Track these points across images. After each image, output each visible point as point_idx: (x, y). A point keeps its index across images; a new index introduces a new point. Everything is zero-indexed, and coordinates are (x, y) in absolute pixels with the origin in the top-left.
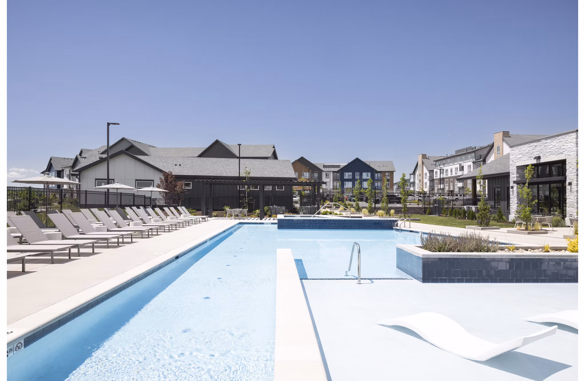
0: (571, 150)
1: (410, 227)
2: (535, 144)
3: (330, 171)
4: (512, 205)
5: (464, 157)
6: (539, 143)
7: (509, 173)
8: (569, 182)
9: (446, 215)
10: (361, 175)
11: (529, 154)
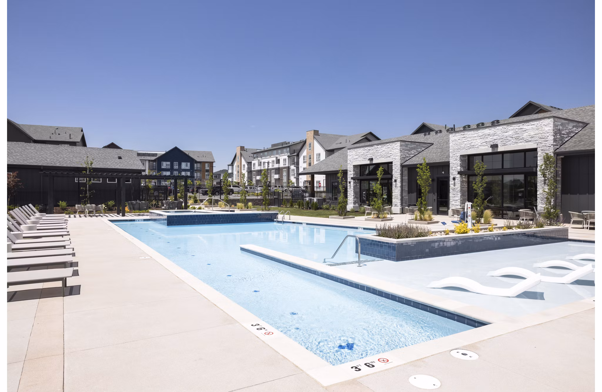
0: (396, 155)
1: (290, 219)
2: (369, 148)
3: (146, 160)
4: (349, 197)
5: (280, 151)
6: (372, 147)
7: (347, 170)
8: (395, 179)
9: (286, 205)
10: (180, 165)
11: (364, 156)
